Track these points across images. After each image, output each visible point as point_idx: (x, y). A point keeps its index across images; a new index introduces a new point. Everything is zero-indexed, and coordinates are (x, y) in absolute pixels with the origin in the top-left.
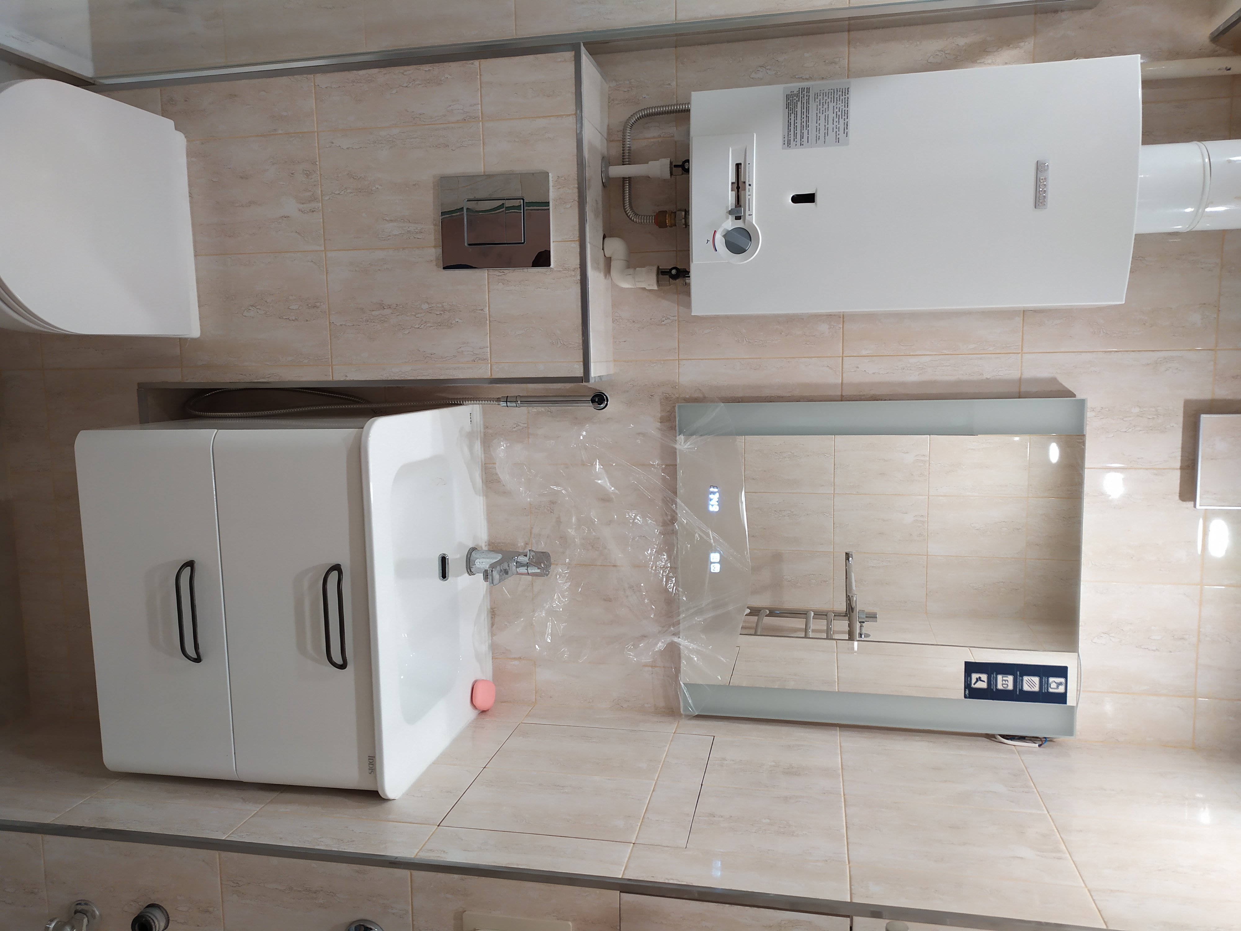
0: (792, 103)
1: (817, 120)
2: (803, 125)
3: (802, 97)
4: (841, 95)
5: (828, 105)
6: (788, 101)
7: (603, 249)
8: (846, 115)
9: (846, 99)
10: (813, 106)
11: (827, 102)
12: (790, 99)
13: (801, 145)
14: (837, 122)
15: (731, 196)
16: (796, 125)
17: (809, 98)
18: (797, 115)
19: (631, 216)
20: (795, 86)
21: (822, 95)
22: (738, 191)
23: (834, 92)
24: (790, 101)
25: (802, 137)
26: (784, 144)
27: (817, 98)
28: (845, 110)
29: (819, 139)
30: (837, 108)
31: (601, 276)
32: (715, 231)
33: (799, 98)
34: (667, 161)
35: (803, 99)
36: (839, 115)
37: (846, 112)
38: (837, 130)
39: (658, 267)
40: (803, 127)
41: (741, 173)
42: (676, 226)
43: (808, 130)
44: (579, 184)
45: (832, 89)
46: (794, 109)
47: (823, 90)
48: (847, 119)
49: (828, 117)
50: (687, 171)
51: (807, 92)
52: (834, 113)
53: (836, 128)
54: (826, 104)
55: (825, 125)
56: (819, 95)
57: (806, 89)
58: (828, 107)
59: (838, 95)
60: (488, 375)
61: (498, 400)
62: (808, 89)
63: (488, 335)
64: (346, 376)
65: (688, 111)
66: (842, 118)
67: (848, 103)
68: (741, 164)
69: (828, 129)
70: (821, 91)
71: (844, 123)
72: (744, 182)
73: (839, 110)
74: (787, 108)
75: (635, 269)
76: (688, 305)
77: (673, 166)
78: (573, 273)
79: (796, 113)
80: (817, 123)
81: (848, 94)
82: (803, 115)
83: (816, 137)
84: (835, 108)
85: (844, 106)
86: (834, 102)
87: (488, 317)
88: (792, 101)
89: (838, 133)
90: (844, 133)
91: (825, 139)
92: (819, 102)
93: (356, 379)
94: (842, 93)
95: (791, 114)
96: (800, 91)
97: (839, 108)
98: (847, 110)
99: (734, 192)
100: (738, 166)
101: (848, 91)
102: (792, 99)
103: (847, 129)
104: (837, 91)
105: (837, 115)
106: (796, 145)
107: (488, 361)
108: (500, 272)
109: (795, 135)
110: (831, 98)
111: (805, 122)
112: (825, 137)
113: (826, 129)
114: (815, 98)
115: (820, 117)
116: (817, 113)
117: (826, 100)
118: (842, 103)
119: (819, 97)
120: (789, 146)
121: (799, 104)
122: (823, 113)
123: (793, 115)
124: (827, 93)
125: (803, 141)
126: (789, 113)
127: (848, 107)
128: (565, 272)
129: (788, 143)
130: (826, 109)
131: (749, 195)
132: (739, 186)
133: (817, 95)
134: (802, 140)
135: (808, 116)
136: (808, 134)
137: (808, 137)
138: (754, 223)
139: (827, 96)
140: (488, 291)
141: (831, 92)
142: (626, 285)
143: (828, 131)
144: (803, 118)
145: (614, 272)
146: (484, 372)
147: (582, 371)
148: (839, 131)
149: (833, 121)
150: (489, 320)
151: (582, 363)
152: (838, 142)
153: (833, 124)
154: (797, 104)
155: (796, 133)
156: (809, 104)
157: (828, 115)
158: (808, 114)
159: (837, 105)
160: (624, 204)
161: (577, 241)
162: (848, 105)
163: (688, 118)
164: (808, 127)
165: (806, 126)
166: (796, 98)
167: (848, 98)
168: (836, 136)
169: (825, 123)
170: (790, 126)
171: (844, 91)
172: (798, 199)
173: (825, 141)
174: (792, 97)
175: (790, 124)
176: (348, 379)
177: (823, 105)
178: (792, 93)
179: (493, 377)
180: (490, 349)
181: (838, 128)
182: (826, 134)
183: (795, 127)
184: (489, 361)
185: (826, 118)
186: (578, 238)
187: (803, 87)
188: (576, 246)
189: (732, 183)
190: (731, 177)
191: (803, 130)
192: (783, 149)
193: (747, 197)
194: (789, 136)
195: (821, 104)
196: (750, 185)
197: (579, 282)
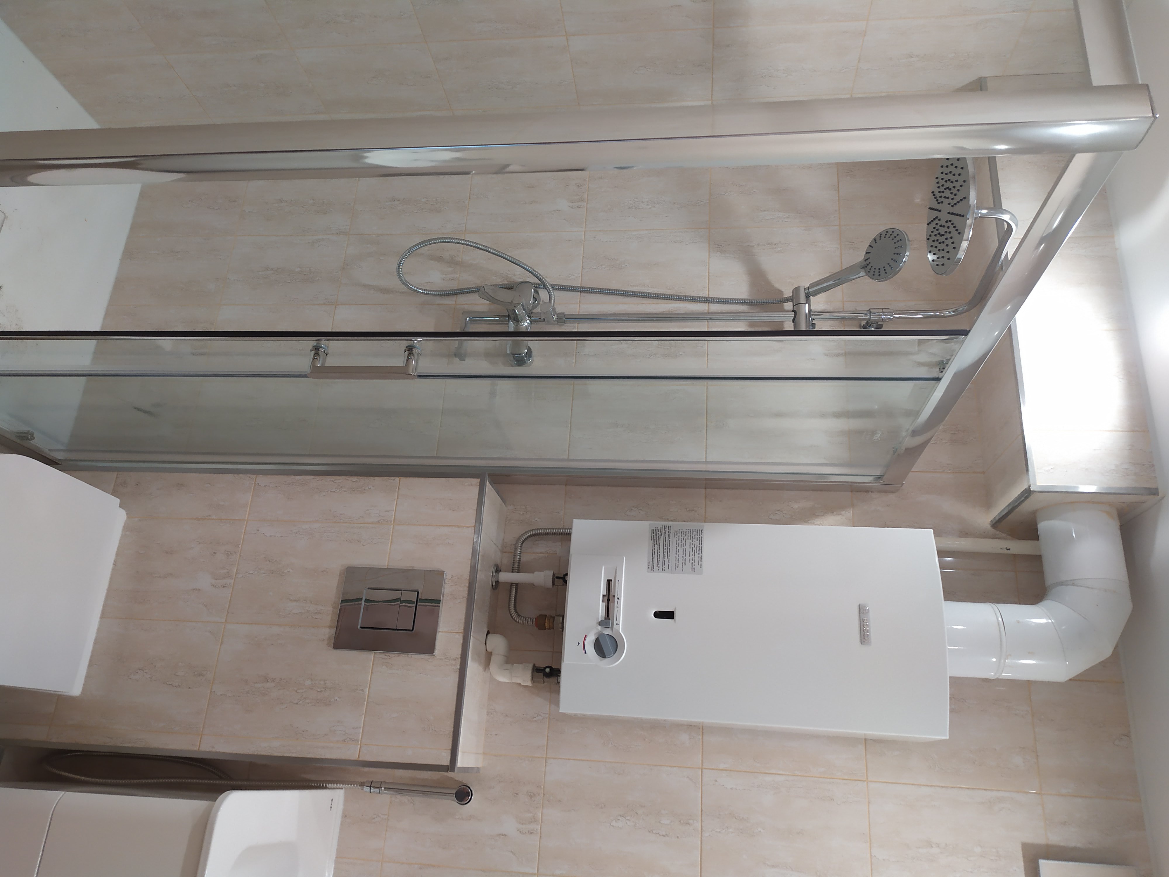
0: (656, 536)
1: (676, 552)
2: (665, 555)
3: (664, 533)
4: (696, 535)
5: (686, 541)
6: (653, 535)
7: (485, 644)
8: (700, 550)
9: (700, 538)
10: (673, 540)
11: (685, 538)
12: (654, 533)
13: (663, 570)
14: (692, 555)
15: (601, 607)
16: (659, 553)
17: (670, 534)
18: (660, 546)
19: (514, 616)
20: (660, 524)
21: (680, 532)
22: (608, 603)
23: (690, 531)
24: (654, 535)
25: (664, 564)
26: (649, 568)
27: (677, 535)
28: (699, 547)
29: (678, 567)
30: (693, 544)
31: (481, 668)
32: (586, 636)
33: (662, 533)
34: (550, 574)
35: (665, 534)
36: (695, 550)
37: (700, 548)
38: (693, 561)
39: (534, 665)
40: (665, 556)
41: (611, 588)
42: (553, 629)
43: (669, 559)
44: (470, 584)
45: (689, 529)
46: (657, 541)
47: (682, 529)
48: (701, 553)
49: (685, 550)
50: (566, 582)
51: (668, 529)
52: (690, 548)
53: (692, 560)
54: (684, 540)
55: (683, 557)
56: (678, 532)
57: (667, 527)
58: (686, 543)
59: (694, 534)
60: (355, 757)
61: (362, 784)
62: (669, 527)
63: (364, 715)
64: (213, 747)
65: (570, 534)
66: (697, 552)
67: (701, 542)
68: (611, 580)
69: (685, 560)
70: (680, 529)
71: (699, 557)
72: (614, 596)
73: (695, 546)
74: (651, 540)
75: (513, 664)
76: (557, 704)
77: (555, 577)
78: (453, 663)
79: (659, 544)
80: (676, 554)
81: (702, 534)
82: (665, 547)
83: (676, 565)
84: (691, 544)
85: (698, 543)
86: (690, 540)
87: (366, 698)
88: (656, 535)
89: (693, 564)
90: (699, 565)
91: (683, 567)
92: (678, 538)
93: (222, 751)
94: (697, 533)
95: (655, 544)
96: (663, 528)
97: (695, 544)
98: (701, 547)
99: (604, 603)
100: (609, 581)
101: (702, 532)
102: (656, 533)
103: (701, 561)
104: (693, 531)
105: (693, 549)
106: (659, 570)
107: (358, 742)
108: (386, 655)
109: (658, 562)
110: (688, 536)
111: (666, 552)
112: (683, 565)
113: (684, 560)
114: (675, 535)
115: (679, 549)
116: (676, 547)
117: (684, 537)
118: (697, 541)
119: (678, 534)
120: (653, 570)
121: (662, 538)
122: (681, 547)
123: (656, 546)
124: (685, 532)
125: (664, 568)
126: (653, 544)
127: (701, 544)
128: (447, 660)
129: (652, 568)
130: (683, 544)
131: (617, 607)
132: (609, 598)
133: (677, 533)
134: (664, 566)
135: (669, 548)
136: (669, 562)
137: (669, 564)
138: (621, 632)
139: (685, 534)
140: (372, 673)
141: (688, 532)
142: (502, 678)
143: (685, 562)
144: (665, 549)
145: (493, 667)
146: (351, 753)
147: (449, 760)
148: (694, 562)
149: (690, 554)
150: (367, 700)
151: (450, 751)
152: (694, 571)
153: (690, 557)
154: (660, 537)
155: (659, 560)
156: (670, 538)
157: (686, 549)
158: (669, 546)
159: (693, 541)
160: (509, 605)
161: (461, 633)
162: (701, 543)
163: (569, 540)
164: (669, 557)
165: (667, 556)
166: (659, 533)
167: (702, 537)
168: (692, 566)
169: (683, 555)
170: (654, 555)
171: (698, 532)
172: (659, 615)
173: (683, 569)
174: (656, 531)
175: (654, 553)
176: (214, 750)
177: (681, 540)
178: (656, 529)
179: (361, 759)
180: (363, 730)
181: (693, 559)
182: (684, 564)
183: (658, 556)
184: (360, 743)
185: (684, 551)
186: (462, 631)
187: (665, 525)
188: (459, 638)
189: (604, 596)
190: (603, 590)
191: (665, 558)
192: (648, 572)
193: (616, 609)
194: (653, 562)
195: (680, 540)
196: (618, 599)
197: (458, 671)
